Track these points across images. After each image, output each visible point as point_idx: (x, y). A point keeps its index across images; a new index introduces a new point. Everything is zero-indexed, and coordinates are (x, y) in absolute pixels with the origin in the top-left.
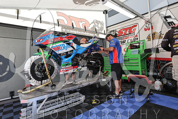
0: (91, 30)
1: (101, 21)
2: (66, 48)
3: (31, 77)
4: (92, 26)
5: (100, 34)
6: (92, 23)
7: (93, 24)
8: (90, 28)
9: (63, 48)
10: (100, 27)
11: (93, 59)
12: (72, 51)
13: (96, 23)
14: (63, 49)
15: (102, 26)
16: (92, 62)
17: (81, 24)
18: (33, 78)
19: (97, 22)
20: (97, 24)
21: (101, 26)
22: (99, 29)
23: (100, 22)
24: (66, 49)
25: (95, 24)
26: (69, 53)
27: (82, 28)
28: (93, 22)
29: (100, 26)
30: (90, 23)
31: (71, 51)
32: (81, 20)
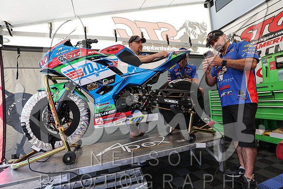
0: (180, 41)
1: (200, 22)
2: (95, 72)
3: (32, 135)
4: (181, 33)
5: (199, 48)
6: (181, 29)
7: (184, 30)
8: (177, 38)
9: (90, 72)
10: (199, 33)
11: (173, 94)
12: (113, 77)
13: (189, 28)
14: (88, 74)
15: (203, 32)
16: (170, 101)
17: (158, 33)
18: (35, 137)
19: (193, 25)
20: (191, 29)
21: (201, 32)
22: (197, 38)
23: (197, 24)
24: (97, 75)
25: (187, 29)
26: (104, 84)
27: (161, 39)
28: (184, 26)
29: (198, 31)
30: (178, 29)
31: (109, 78)
32: (159, 25)
